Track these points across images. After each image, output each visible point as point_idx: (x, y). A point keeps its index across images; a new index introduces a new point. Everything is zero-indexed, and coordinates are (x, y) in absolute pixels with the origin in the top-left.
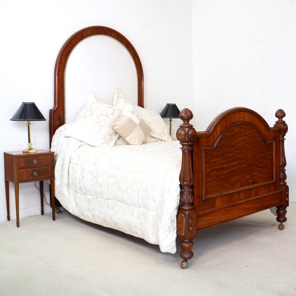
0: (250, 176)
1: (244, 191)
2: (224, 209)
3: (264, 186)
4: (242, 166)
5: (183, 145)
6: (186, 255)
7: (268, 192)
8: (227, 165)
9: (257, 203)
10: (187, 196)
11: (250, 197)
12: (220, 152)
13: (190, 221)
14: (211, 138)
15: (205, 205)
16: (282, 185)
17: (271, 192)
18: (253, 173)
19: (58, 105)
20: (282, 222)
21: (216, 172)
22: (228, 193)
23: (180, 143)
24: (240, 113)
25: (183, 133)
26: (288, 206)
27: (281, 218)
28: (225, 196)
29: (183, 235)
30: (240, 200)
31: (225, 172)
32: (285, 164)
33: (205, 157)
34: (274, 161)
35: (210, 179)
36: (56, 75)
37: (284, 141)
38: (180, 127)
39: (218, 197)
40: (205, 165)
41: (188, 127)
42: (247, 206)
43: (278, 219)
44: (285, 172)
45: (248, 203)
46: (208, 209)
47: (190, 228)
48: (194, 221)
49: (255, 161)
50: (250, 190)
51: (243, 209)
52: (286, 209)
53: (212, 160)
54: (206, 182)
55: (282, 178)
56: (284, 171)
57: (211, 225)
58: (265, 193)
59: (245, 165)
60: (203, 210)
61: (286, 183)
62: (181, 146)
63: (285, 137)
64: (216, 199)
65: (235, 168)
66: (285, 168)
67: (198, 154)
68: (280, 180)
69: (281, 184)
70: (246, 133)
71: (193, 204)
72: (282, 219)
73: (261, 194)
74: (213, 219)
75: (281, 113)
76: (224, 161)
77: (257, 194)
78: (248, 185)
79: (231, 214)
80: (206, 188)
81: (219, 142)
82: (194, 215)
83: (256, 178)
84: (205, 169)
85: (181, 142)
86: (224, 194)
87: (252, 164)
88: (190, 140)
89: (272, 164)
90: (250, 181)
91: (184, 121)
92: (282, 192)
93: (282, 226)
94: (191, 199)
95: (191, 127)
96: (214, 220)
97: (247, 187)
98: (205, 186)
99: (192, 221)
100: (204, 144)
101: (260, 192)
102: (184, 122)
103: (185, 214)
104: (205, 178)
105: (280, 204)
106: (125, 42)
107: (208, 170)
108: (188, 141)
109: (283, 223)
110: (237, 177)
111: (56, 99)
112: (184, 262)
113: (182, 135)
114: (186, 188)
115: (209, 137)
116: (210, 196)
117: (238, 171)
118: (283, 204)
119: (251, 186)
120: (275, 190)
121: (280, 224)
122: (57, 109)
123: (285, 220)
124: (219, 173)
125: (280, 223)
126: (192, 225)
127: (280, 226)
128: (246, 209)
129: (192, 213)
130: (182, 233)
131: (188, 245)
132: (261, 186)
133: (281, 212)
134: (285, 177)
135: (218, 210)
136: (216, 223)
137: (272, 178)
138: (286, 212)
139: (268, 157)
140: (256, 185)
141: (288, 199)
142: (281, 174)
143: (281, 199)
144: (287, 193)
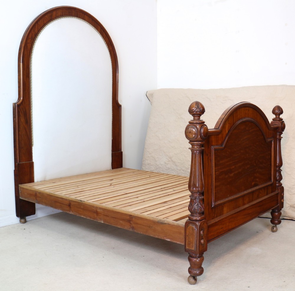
0: (252, 178)
1: (248, 194)
2: (231, 216)
3: (264, 188)
4: (246, 168)
5: (192, 145)
6: (196, 271)
7: (267, 194)
8: (234, 167)
9: (259, 207)
10: (198, 204)
11: (252, 201)
12: (228, 153)
13: (202, 232)
14: (220, 136)
15: (214, 213)
16: (278, 186)
17: (269, 194)
18: (255, 175)
19: (23, 97)
20: (276, 224)
21: (224, 175)
22: (235, 197)
23: (189, 143)
24: (246, 108)
25: (194, 130)
26: (283, 207)
27: (276, 220)
28: (231, 201)
29: (193, 249)
30: (244, 204)
31: (232, 175)
32: (281, 164)
33: (215, 158)
34: (272, 161)
35: (219, 184)
36: (20, 62)
37: (281, 139)
38: (190, 123)
39: (226, 203)
40: (215, 167)
41: (199, 123)
42: (251, 211)
43: (272, 222)
44: (281, 172)
46: (216, 217)
47: (202, 241)
48: (205, 232)
49: (257, 162)
50: (253, 192)
51: (247, 214)
52: (281, 211)
53: (221, 162)
54: (216, 187)
55: (279, 179)
58: (264, 196)
59: (248, 166)
60: (212, 219)
61: (282, 184)
62: (190, 146)
63: (282, 136)
64: (224, 205)
65: (240, 170)
66: (281, 168)
67: (208, 155)
68: (277, 181)
69: (277, 185)
70: (250, 131)
71: (203, 213)
72: (276, 222)
73: (261, 198)
74: (222, 228)
75: (279, 110)
76: (232, 162)
77: (258, 197)
78: (251, 188)
79: (237, 220)
80: (215, 193)
81: (227, 141)
82: (205, 226)
83: (257, 180)
84: (215, 172)
85: (190, 141)
86: (231, 199)
87: (255, 165)
88: (202, 139)
89: (271, 165)
90: (253, 184)
91: (194, 116)
92: (279, 193)
94: (202, 208)
95: (202, 124)
97: (250, 190)
98: (215, 191)
99: (203, 232)
100: (213, 144)
101: (260, 194)
102: (194, 118)
103: (196, 225)
104: (215, 182)
106: (99, 28)
107: (217, 173)
108: (201, 139)
110: (241, 180)
111: (20, 91)
113: (194, 132)
114: (197, 195)
115: (218, 135)
116: (219, 202)
117: (243, 172)
118: (279, 206)
119: (254, 189)
120: (272, 192)
122: (22, 103)
123: (280, 222)
124: (227, 176)
125: (274, 225)
126: (204, 237)
128: (249, 214)
129: (204, 223)
130: (193, 246)
131: (199, 260)
132: (261, 189)
133: (276, 214)
134: (281, 178)
135: (226, 218)
137: (271, 179)
139: (267, 157)
140: (257, 188)
141: (283, 200)
142: (278, 174)
143: (277, 200)
144: (282, 194)
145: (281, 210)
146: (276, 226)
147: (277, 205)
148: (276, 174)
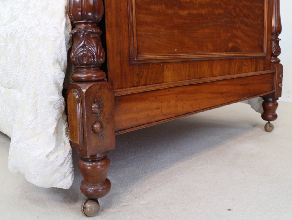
0: (229, 34)
1: (220, 59)
2: (181, 89)
3: (251, 59)
4: (216, 12)
7: (256, 70)
9: (241, 85)
10: (84, 45)
11: (230, 73)
15: (138, 75)
16: (275, 63)
17: (260, 70)
18: (235, 32)
20: (269, 120)
21: (164, 7)
22: (190, 56)
26: (280, 96)
27: (270, 114)
28: (183, 62)
29: (78, 143)
30: (212, 75)
31: (184, 13)
32: (279, 29)
35: (149, 19)
39: (168, 63)
42: (224, 89)
43: (264, 117)
45: (226, 82)
47: (95, 126)
48: (107, 109)
49: (237, 10)
50: (230, 60)
51: (218, 93)
52: (277, 101)
55: (275, 52)
56: (277, 41)
57: (153, 120)
58: (251, 71)
59: (221, 11)
60: (133, 87)
61: (279, 61)
64: (165, 66)
65: (203, 11)
66: (279, 36)
68: (272, 54)
69: (273, 61)
72: (270, 116)
73: (246, 72)
74: (159, 108)
77: (240, 70)
78: (226, 51)
79: (196, 99)
80: (139, 36)
82: (106, 95)
83: (239, 41)
86: (182, 57)
87: (234, 14)
89: (263, 26)
90: (230, 45)
92: (275, 73)
93: (271, 127)
96: (159, 111)
99: (100, 108)
101: (244, 68)
103: (80, 91)
105: (272, 92)
109: (271, 122)
110: (206, 30)
112: (88, 203)
116: (150, 56)
117: (209, 18)
118: (275, 91)
119: (232, 54)
120: (264, 70)
121: (267, 124)
123: (275, 117)
124: (170, 12)
125: (267, 122)
126: (101, 118)
127: (268, 127)
128: (222, 93)
129: (100, 89)
130: (77, 138)
132: (246, 59)
133: (271, 105)
134: (279, 51)
135: (168, 89)
136: (165, 117)
137: (262, 48)
138: (277, 105)
139: (257, 11)
140: (238, 54)
141: (282, 85)
142: (274, 44)
143: (272, 83)
144: (281, 76)
145: (278, 99)
146: (269, 123)
147: (272, 90)
148: (271, 43)
